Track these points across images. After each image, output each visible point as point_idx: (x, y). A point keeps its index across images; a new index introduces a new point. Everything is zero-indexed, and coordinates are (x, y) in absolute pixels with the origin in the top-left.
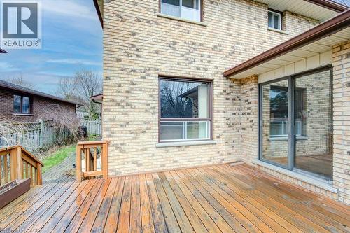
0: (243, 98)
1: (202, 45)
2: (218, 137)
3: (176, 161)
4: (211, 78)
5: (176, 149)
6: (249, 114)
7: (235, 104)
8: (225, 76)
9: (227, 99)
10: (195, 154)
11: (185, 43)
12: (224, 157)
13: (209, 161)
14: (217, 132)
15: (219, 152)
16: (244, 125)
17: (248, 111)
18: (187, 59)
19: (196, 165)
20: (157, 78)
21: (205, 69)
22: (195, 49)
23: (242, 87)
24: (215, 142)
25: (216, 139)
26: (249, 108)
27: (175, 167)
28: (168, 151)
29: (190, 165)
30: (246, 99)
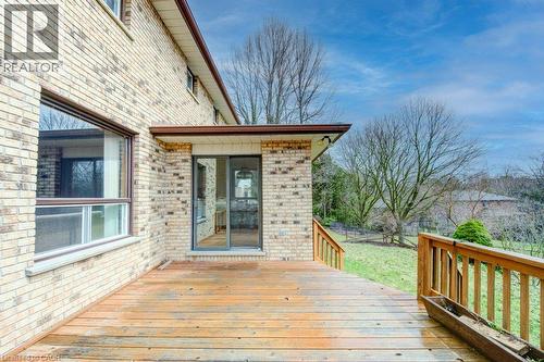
0: (171, 170)
1: (126, 68)
2: (143, 229)
3: (76, 296)
4: (135, 130)
5: (78, 268)
6: (179, 192)
7: (160, 177)
8: (151, 133)
9: (153, 169)
10: (112, 268)
11: (101, 47)
12: (148, 260)
13: (131, 274)
14: (141, 221)
15: (142, 255)
16: (171, 207)
17: (179, 188)
18: (104, 82)
19: (113, 289)
20: (39, 96)
21: (129, 112)
22: (116, 69)
23: (168, 154)
24: (138, 239)
25: (140, 233)
26: (179, 185)
27: (74, 310)
28: (58, 278)
29: (103, 294)
30: (176, 171)
